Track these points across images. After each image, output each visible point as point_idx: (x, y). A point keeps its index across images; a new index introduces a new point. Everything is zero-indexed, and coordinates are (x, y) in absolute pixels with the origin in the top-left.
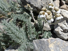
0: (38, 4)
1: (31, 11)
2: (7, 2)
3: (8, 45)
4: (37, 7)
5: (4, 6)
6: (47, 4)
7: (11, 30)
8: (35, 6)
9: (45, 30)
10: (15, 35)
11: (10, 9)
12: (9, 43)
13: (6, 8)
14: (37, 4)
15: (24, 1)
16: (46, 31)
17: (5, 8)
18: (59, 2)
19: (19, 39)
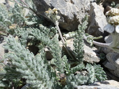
0: (68, 11)
1: (57, 21)
2: (6, 8)
3: (10, 86)
4: (66, 15)
5: (3, 13)
6: (83, 12)
7: (26, 60)
8: (62, 13)
9: (88, 61)
10: (34, 73)
11: (12, 20)
12: (11, 83)
13: (6, 18)
14: (65, 11)
15: (41, 4)
16: (89, 63)
17: (4, 17)
18: (103, 9)
19: (41, 82)
